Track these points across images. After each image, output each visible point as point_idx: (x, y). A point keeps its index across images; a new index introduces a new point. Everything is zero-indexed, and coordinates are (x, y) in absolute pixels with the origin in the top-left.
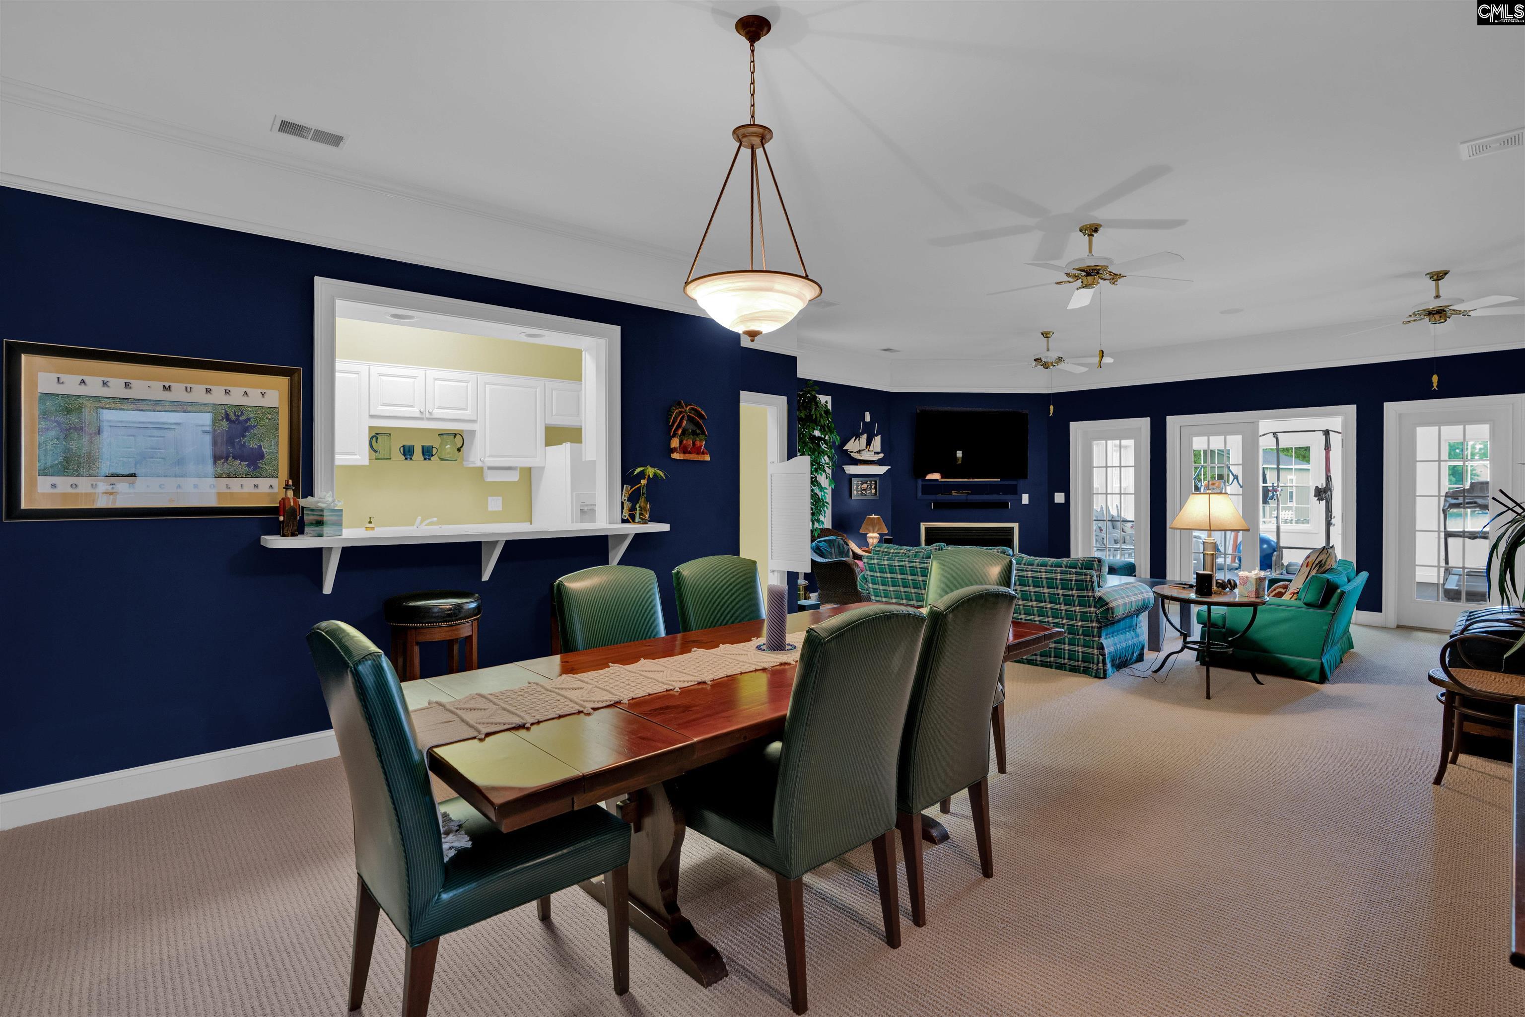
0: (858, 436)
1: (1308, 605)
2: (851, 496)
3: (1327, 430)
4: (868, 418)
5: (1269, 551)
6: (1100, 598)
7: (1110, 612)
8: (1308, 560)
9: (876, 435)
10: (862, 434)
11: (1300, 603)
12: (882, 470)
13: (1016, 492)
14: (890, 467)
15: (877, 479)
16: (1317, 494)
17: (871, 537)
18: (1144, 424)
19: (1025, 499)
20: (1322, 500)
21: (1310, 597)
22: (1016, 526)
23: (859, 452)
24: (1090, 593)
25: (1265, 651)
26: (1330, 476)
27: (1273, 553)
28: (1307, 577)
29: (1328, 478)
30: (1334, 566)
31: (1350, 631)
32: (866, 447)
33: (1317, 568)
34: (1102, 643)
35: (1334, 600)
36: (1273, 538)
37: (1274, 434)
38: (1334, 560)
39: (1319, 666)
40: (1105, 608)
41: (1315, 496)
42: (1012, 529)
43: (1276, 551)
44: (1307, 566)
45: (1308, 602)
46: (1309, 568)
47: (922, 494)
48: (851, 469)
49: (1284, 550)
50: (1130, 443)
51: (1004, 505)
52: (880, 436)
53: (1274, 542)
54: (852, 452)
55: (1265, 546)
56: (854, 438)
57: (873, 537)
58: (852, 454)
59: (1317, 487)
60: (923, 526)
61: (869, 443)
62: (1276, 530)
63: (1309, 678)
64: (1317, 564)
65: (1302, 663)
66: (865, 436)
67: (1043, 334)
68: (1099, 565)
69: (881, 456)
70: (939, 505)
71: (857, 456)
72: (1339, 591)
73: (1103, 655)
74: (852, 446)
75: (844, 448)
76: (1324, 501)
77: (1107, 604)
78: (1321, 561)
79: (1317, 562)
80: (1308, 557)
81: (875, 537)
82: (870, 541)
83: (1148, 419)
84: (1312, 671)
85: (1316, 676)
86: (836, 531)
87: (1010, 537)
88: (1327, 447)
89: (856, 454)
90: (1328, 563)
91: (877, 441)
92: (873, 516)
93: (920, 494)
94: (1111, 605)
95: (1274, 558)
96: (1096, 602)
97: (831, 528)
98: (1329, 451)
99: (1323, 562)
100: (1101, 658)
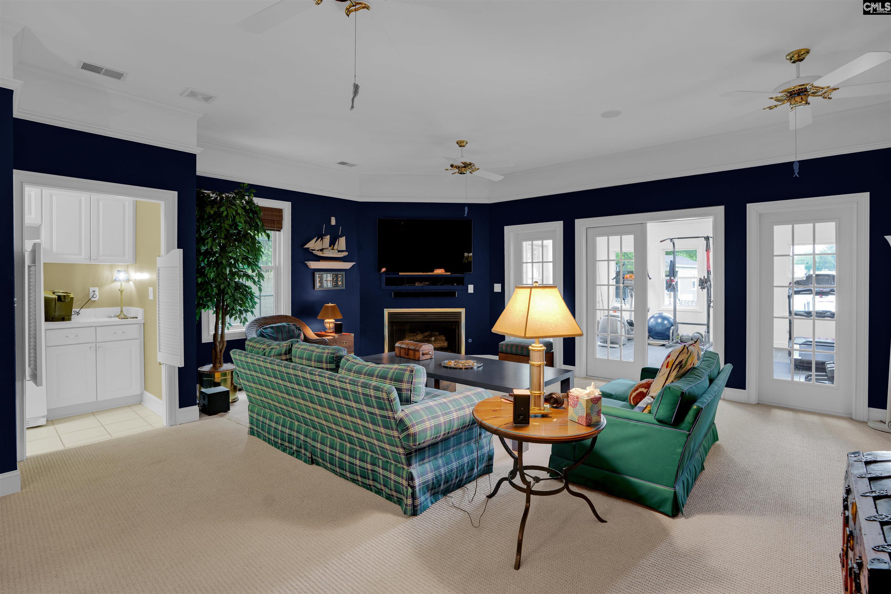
0: (321, 237)
1: (661, 422)
2: (314, 288)
3: (707, 236)
4: (333, 221)
5: (668, 326)
6: (401, 421)
7: (411, 439)
8: (669, 359)
9: (341, 236)
10: (325, 235)
11: (651, 418)
12: (347, 265)
13: (462, 283)
14: (355, 263)
15: (344, 273)
16: (701, 284)
17: (327, 323)
18: (558, 226)
19: (471, 289)
20: (704, 288)
21: (663, 412)
22: (463, 311)
23: (322, 250)
24: (390, 414)
25: (615, 471)
26: (710, 270)
27: (671, 327)
28: (667, 379)
29: (709, 272)
30: (697, 364)
31: (715, 422)
32: (330, 246)
33: (677, 370)
34: (411, 473)
35: (689, 417)
36: (671, 316)
37: (671, 240)
38: (696, 357)
39: (672, 495)
40: (405, 433)
41: (699, 286)
42: (460, 313)
43: (673, 326)
44: (667, 367)
45: (659, 419)
46: (669, 369)
47: (386, 285)
48: (313, 265)
49: (679, 325)
50: (549, 243)
51: (452, 294)
52: (344, 237)
53: (672, 318)
54: (314, 250)
55: (666, 322)
56: (316, 238)
57: (330, 323)
58: (313, 252)
59: (701, 279)
60: (386, 311)
61: (332, 243)
62: (673, 310)
63: (662, 510)
64: (677, 365)
65: (653, 490)
66: (328, 237)
67: (457, 143)
68: (410, 375)
69: (346, 254)
70: (399, 295)
71: (320, 254)
72: (695, 407)
73: (413, 487)
74: (313, 245)
75: (306, 246)
76: (706, 289)
77: (407, 429)
78: (681, 362)
79: (677, 363)
80: (669, 356)
81: (332, 323)
82: (327, 325)
83: (561, 222)
84: (663, 501)
85: (668, 508)
86: (294, 318)
87: (458, 320)
88: (708, 250)
89: (319, 252)
90: (689, 362)
91: (342, 242)
92: (330, 304)
93: (384, 285)
94: (412, 431)
95: (671, 331)
96: (397, 425)
97: (290, 315)
98: (709, 252)
99: (684, 362)
100: (410, 490)
